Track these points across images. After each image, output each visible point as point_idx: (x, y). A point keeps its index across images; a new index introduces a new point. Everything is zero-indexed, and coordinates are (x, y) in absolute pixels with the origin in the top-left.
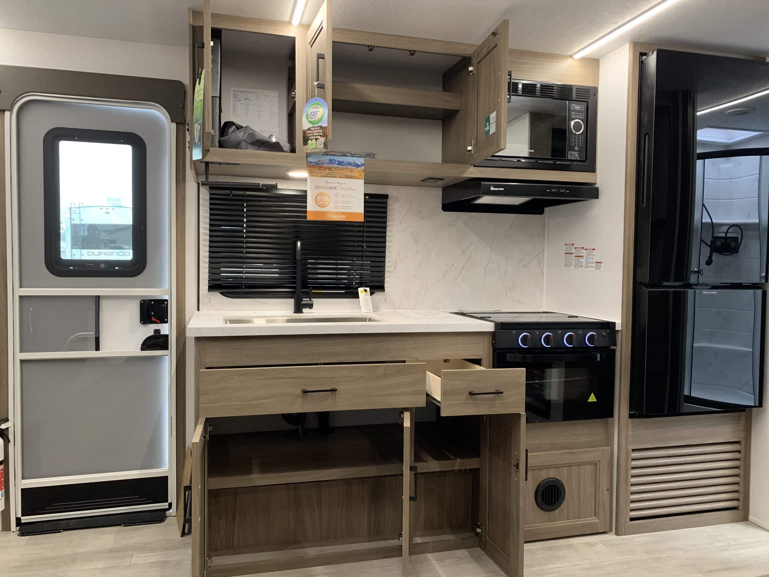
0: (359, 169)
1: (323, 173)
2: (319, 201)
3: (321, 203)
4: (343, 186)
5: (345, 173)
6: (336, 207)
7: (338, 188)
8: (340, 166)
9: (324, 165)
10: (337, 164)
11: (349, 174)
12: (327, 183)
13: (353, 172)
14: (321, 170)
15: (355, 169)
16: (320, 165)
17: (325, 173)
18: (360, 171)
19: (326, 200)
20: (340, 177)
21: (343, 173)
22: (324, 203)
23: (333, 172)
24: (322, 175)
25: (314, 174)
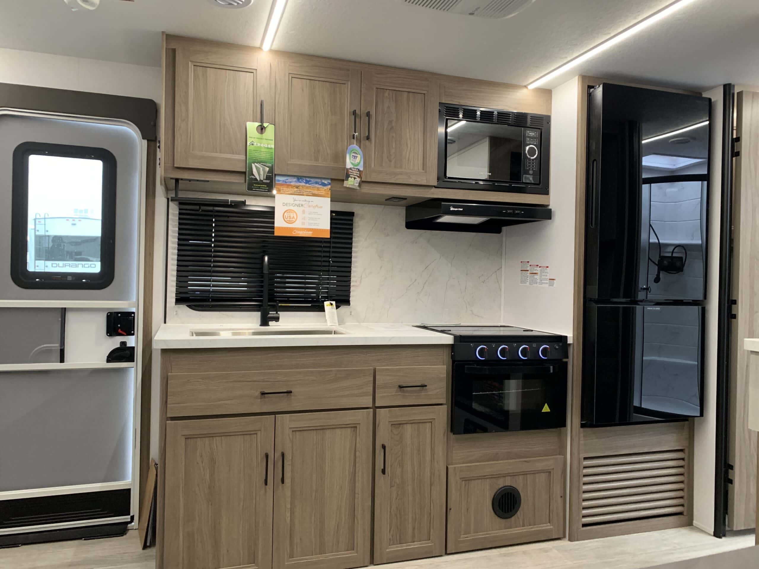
0: (325, 188)
1: (290, 191)
2: (287, 217)
3: (288, 219)
4: (311, 204)
5: (312, 191)
6: (303, 223)
7: (305, 206)
8: (308, 185)
9: (292, 184)
10: (305, 183)
11: (316, 192)
12: (295, 200)
13: (319, 190)
14: (289, 188)
15: (321, 188)
16: (288, 183)
17: (292, 191)
18: (326, 190)
19: (293, 216)
20: (307, 195)
21: (310, 192)
22: (291, 219)
23: (301, 190)
24: (290, 193)
25: (281, 192)
